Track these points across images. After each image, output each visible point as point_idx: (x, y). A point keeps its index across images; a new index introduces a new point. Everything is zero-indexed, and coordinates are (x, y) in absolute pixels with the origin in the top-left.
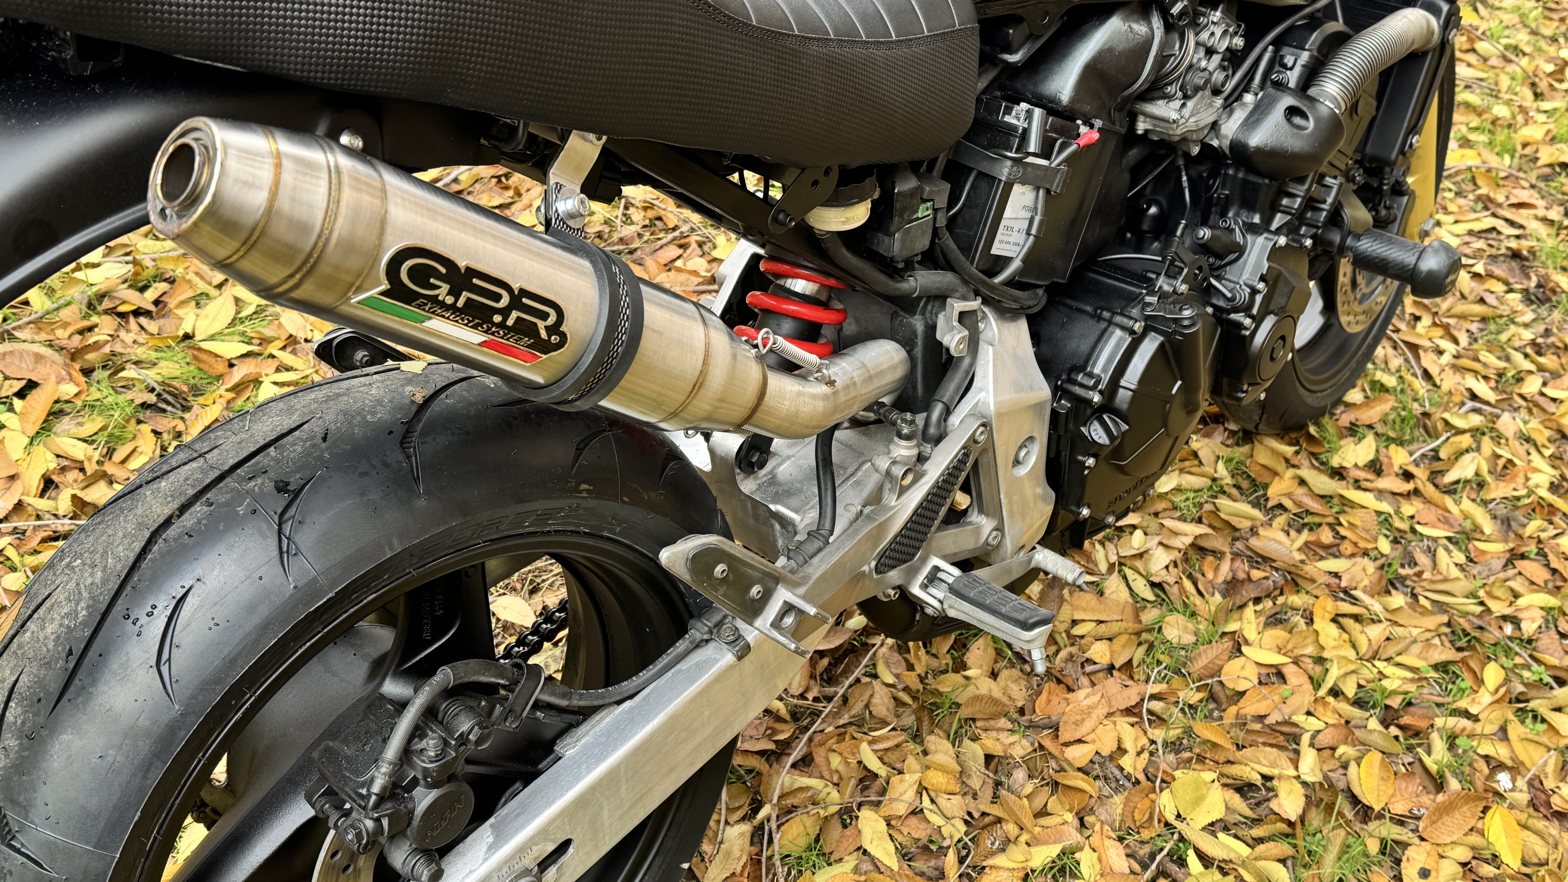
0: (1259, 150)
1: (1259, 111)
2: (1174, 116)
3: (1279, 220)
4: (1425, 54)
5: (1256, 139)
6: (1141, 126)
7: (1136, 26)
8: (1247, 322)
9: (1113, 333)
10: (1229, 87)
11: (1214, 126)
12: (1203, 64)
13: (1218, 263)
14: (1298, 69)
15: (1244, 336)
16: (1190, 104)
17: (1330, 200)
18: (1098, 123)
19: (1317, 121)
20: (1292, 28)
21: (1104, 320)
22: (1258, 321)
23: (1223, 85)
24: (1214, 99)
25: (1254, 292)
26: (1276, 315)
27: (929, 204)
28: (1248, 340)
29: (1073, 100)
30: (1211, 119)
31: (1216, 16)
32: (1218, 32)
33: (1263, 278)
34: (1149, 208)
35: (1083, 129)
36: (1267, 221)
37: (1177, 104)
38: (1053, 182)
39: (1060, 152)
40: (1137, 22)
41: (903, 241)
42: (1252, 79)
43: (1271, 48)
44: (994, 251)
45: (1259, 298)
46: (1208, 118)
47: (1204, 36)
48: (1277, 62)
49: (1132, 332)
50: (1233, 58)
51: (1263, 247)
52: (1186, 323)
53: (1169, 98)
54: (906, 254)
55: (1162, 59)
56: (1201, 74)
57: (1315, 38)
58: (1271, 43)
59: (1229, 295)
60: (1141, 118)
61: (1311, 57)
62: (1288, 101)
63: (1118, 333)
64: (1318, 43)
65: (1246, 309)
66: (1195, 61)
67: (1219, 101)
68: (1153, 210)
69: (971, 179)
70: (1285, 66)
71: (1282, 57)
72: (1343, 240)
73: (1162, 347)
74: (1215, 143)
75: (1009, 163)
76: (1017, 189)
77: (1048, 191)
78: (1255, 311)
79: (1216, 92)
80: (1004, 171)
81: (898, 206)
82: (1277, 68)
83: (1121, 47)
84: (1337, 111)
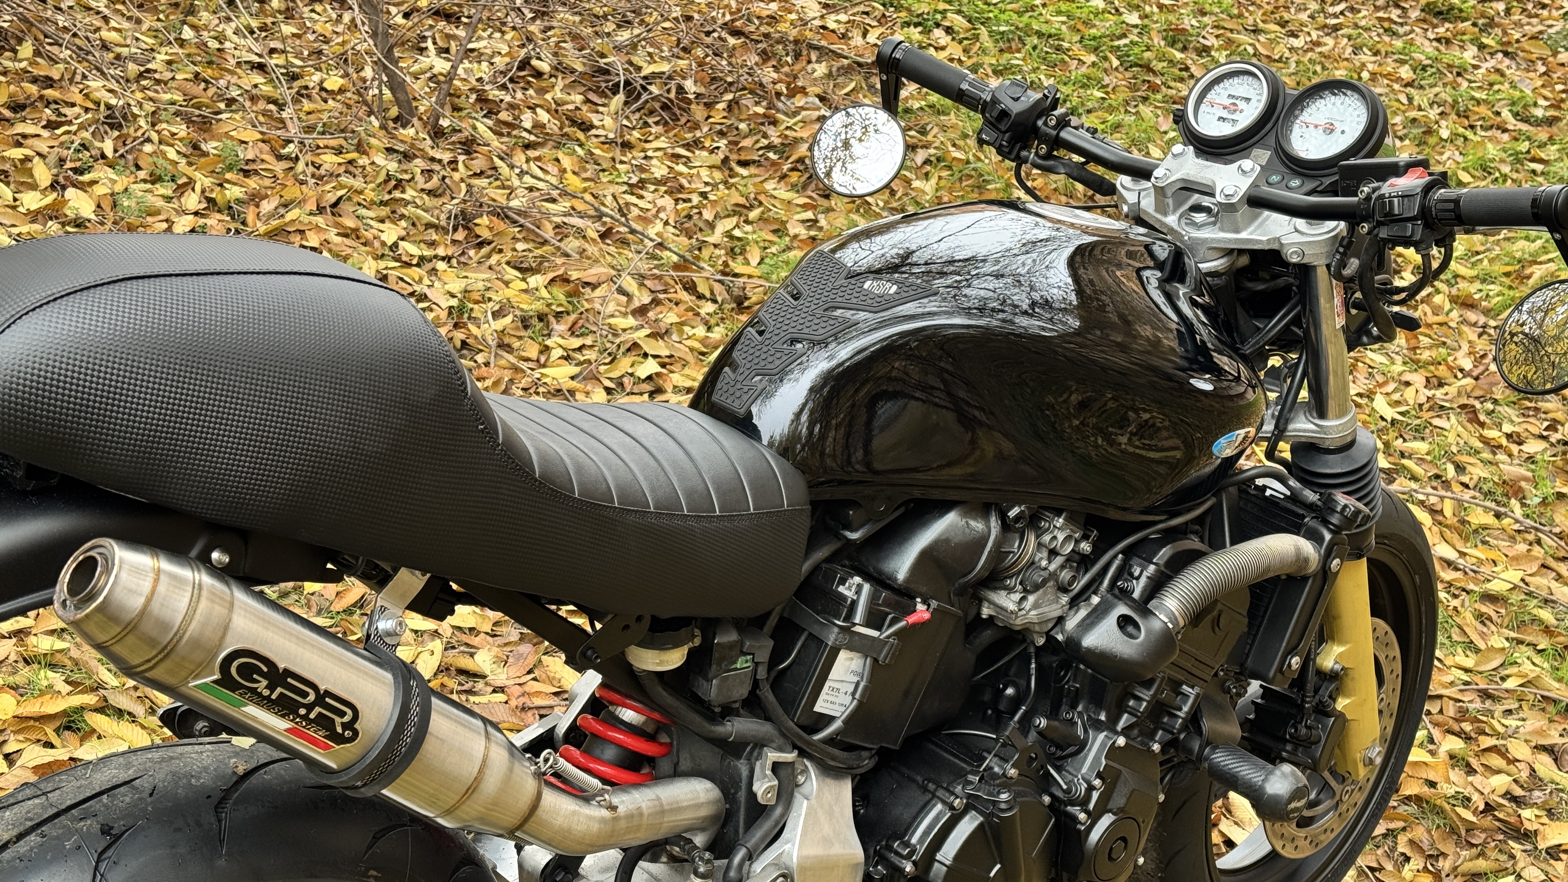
0: (1089, 650)
1: (1095, 615)
2: (1012, 607)
3: (1124, 721)
4: (1305, 579)
5: (1090, 641)
6: (986, 612)
7: (973, 523)
8: (1082, 816)
9: (934, 805)
10: (1078, 586)
11: (1060, 620)
12: (1044, 563)
13: (1059, 753)
14: (1143, 580)
15: (1079, 830)
16: (1031, 598)
17: (1186, 709)
18: (934, 604)
19: (1148, 632)
20: (1145, 539)
21: (929, 791)
22: (1095, 817)
23: (1070, 583)
24: (1060, 595)
25: (1091, 788)
26: (1114, 814)
27: (749, 657)
28: (1083, 835)
29: (907, 580)
30: (1058, 613)
31: (1060, 521)
32: (1061, 537)
33: (1099, 775)
34: (1005, 689)
35: (920, 607)
36: (1113, 720)
37: (1017, 597)
38: (881, 652)
39: (890, 626)
40: (975, 519)
41: (720, 688)
42: (1101, 583)
43: (1120, 556)
44: (817, 709)
45: (1095, 795)
46: (1054, 611)
47: (1047, 538)
48: (1124, 571)
49: (952, 808)
50: (1081, 562)
51: (1103, 745)
52: (1003, 806)
53: (1010, 590)
54: (722, 700)
55: (999, 554)
56: (1042, 573)
57: (1164, 554)
58: (1122, 552)
59: (1065, 787)
60: (986, 604)
61: (1156, 571)
62: (1122, 609)
63: (939, 807)
64: (1165, 559)
65: (1083, 803)
66: (1037, 559)
67: (1065, 599)
68: (1010, 691)
69: (803, 638)
70: (1131, 575)
71: (1131, 566)
72: (1202, 749)
73: (981, 827)
74: (1060, 637)
75: (836, 630)
76: (843, 655)
77: (876, 660)
78: (1091, 806)
79: (1063, 589)
80: (832, 637)
81: (716, 655)
82: (1126, 576)
83: (956, 540)
84: (1171, 626)
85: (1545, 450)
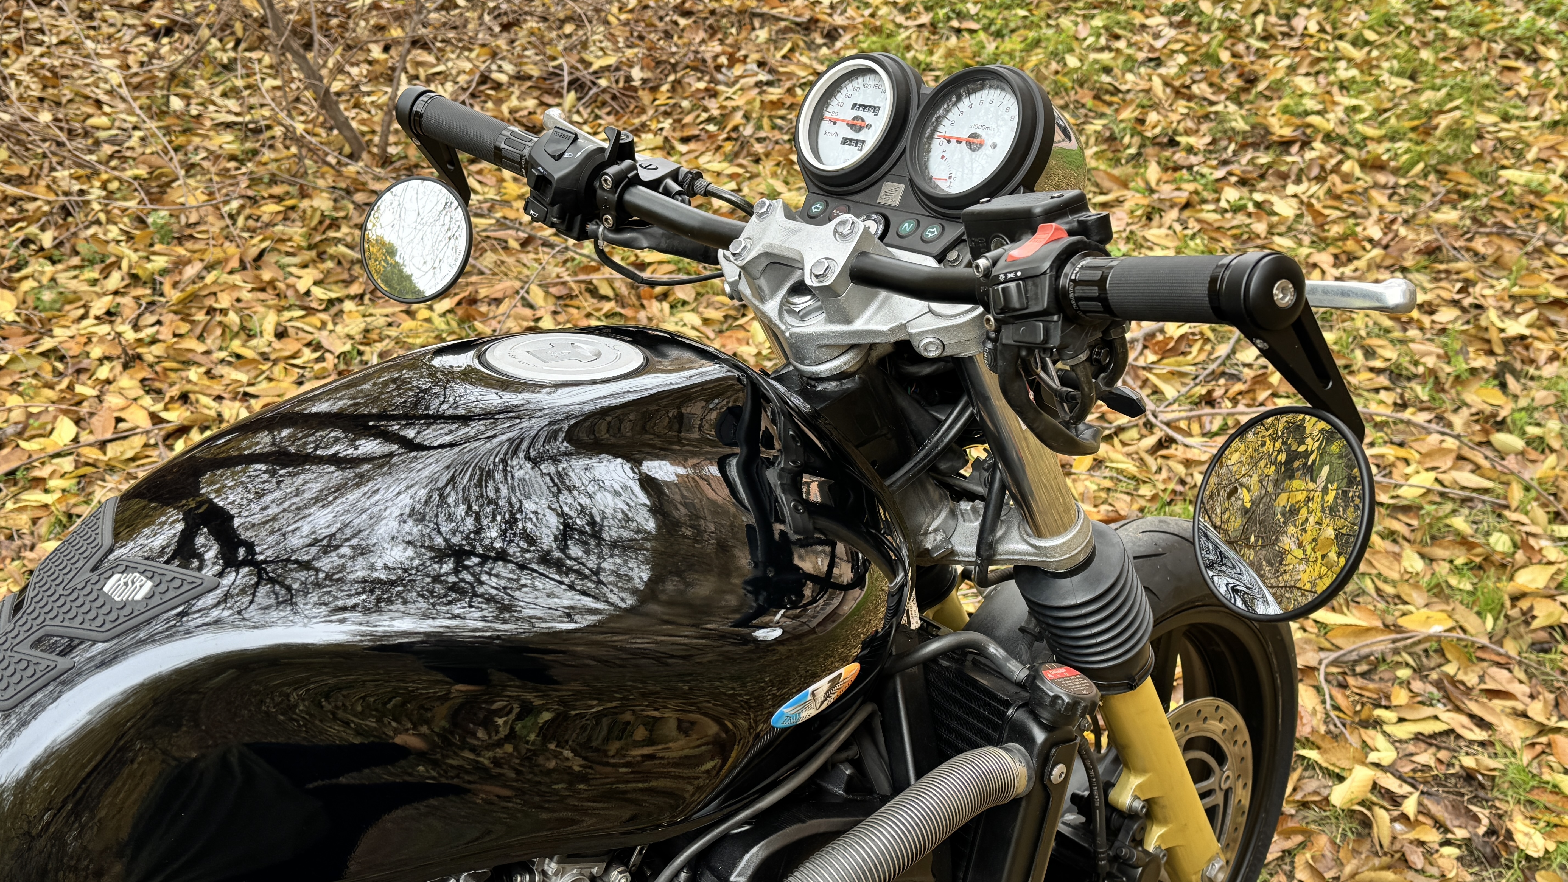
43: (685, 869)
57: (747, 863)
64: (750, 871)
85: (1457, 319)
